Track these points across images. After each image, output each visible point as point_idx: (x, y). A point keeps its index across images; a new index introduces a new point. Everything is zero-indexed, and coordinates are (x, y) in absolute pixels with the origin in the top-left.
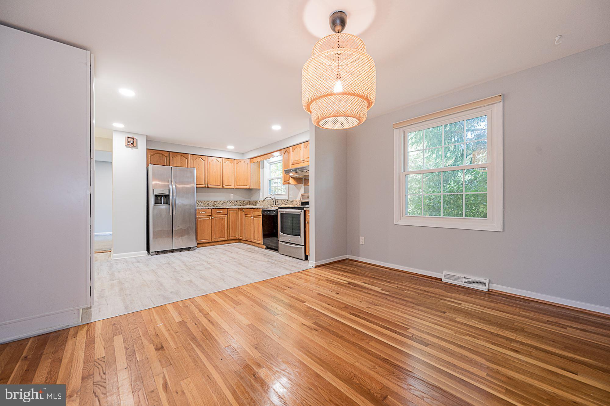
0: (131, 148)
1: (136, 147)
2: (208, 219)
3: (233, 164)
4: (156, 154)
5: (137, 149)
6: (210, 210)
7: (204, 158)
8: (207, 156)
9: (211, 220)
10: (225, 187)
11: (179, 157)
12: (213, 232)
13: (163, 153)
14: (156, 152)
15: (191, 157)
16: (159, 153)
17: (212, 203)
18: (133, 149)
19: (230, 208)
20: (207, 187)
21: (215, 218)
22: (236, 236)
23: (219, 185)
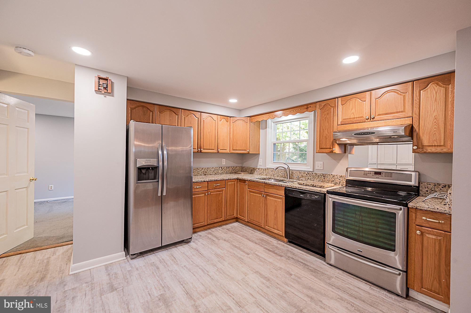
0: (103, 96)
1: (111, 94)
2: (203, 195)
3: (228, 123)
4: (139, 106)
5: (112, 97)
6: (207, 184)
7: (198, 114)
8: (201, 112)
9: (207, 197)
10: (220, 151)
11: (167, 112)
12: (209, 211)
13: (148, 106)
14: (138, 104)
15: (182, 113)
16: (143, 106)
17: (203, 171)
18: (107, 96)
19: (228, 179)
20: (199, 152)
21: (211, 193)
22: (234, 215)
23: (214, 149)
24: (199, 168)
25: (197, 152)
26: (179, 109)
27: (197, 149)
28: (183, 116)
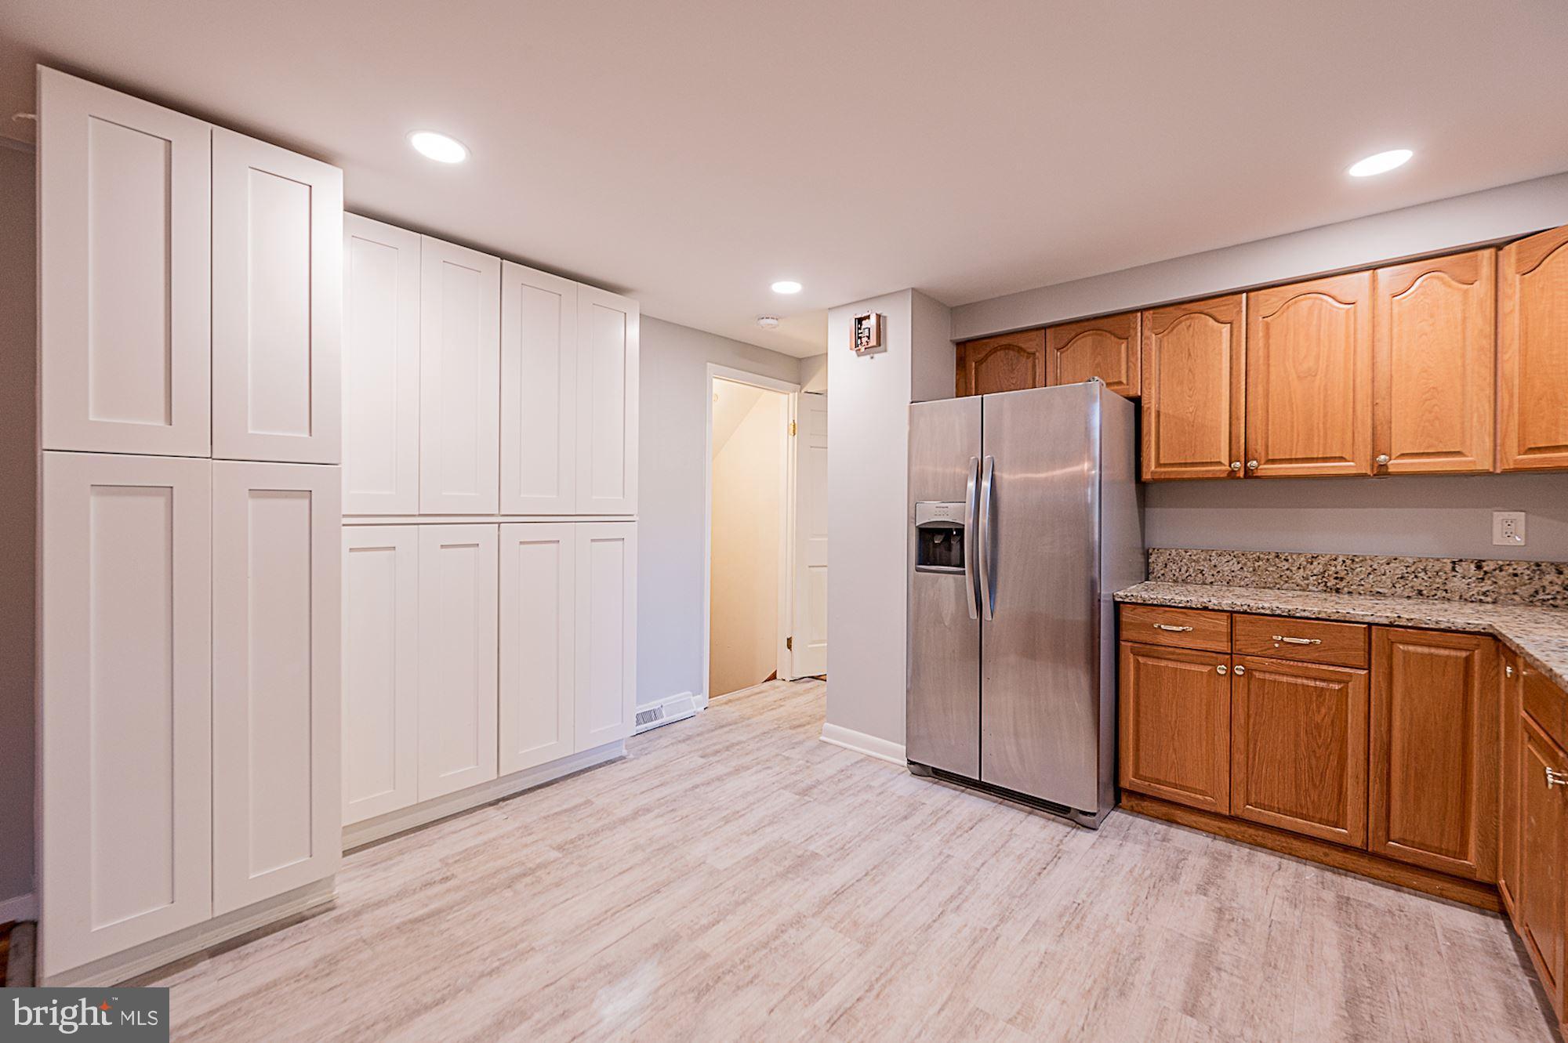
2: (1205, 669)
3: (1481, 285)
4: (995, 350)
5: (883, 355)
6: (1223, 623)
7: (1231, 308)
8: (1248, 291)
9: (1224, 684)
10: (1396, 465)
11: (1086, 343)
12: (1239, 757)
13: (1022, 341)
14: (994, 343)
16: (1008, 347)
19: (1391, 625)
20: (1242, 474)
21: (1257, 674)
22: (1465, 856)
23: (1342, 459)
24: (1291, 554)
25: (1225, 475)
26: (1131, 316)
27: (1226, 462)
28: (1148, 338)
